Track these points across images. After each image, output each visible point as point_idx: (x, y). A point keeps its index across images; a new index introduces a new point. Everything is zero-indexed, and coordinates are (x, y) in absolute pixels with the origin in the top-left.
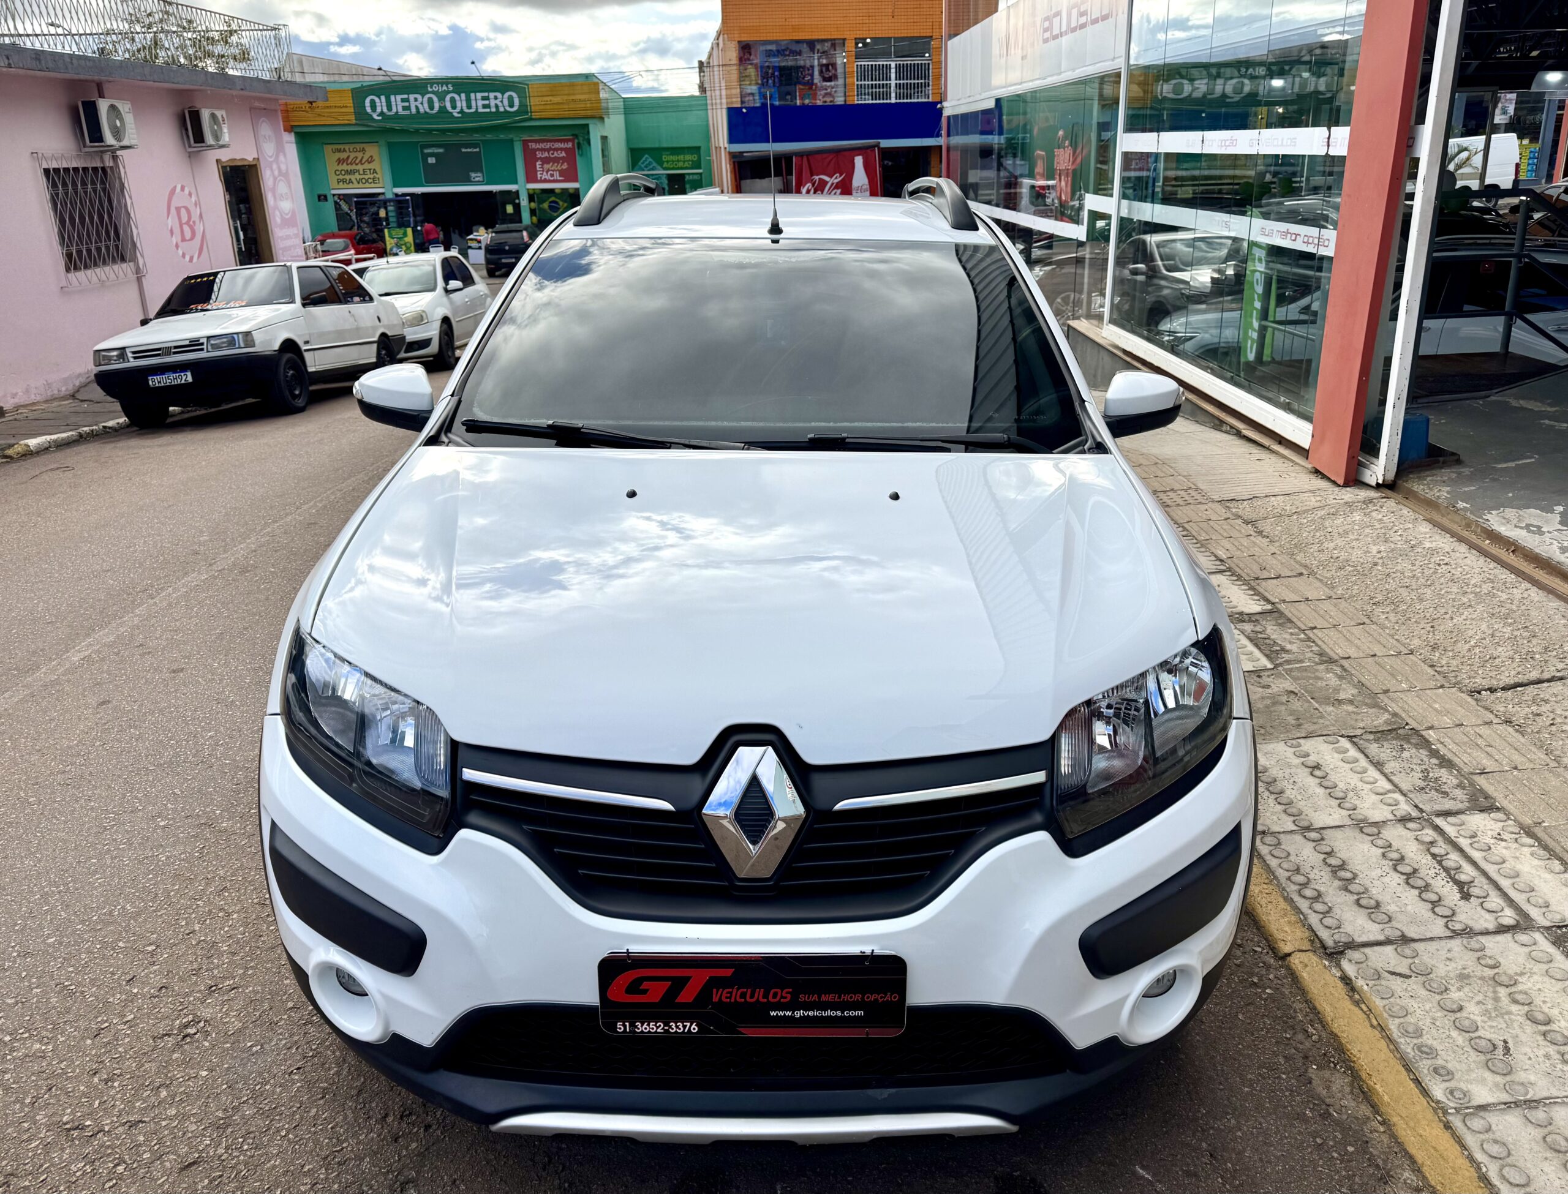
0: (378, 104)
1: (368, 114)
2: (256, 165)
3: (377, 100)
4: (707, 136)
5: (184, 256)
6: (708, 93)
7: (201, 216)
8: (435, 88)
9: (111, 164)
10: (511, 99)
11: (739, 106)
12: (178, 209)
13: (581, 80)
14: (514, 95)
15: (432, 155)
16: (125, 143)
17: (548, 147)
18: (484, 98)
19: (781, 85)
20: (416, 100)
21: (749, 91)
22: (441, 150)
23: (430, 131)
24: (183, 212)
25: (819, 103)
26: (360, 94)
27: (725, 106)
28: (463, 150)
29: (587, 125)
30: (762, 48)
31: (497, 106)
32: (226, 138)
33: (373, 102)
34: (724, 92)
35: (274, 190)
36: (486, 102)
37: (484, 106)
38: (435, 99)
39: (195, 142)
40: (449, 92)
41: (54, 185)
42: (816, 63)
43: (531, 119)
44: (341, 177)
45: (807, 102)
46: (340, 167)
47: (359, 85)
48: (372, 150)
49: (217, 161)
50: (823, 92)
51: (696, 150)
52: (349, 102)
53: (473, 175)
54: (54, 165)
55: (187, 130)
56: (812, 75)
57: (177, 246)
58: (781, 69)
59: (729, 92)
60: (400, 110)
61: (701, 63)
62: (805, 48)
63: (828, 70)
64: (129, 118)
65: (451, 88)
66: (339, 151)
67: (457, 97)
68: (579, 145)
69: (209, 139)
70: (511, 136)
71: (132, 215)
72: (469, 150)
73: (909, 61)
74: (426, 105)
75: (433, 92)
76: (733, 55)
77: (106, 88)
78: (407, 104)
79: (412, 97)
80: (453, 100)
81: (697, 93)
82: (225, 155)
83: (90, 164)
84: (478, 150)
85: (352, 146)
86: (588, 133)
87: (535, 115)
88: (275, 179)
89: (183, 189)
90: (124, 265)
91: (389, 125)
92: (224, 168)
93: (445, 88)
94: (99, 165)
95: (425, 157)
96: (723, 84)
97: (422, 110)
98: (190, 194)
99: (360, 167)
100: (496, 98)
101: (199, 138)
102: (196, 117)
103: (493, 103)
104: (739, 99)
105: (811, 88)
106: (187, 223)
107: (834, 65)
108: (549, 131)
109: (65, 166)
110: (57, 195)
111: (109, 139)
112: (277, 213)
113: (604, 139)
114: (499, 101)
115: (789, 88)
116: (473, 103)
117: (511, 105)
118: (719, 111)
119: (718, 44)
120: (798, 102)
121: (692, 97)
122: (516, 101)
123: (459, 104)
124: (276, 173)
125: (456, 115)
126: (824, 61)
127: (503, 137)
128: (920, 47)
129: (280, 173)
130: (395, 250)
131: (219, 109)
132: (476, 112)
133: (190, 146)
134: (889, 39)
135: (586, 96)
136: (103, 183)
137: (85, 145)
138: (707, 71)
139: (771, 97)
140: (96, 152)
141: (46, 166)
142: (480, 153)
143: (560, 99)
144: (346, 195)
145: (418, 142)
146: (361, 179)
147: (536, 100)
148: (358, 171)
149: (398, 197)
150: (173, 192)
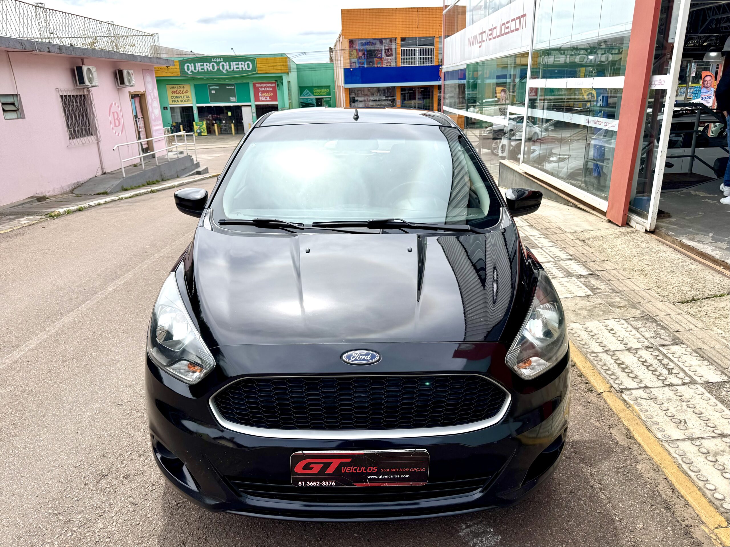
0: (190, 67)
1: (186, 71)
2: (145, 94)
3: (189, 65)
4: (334, 81)
5: (115, 133)
6: (334, 62)
7: (122, 116)
8: (215, 60)
9: (87, 94)
10: (248, 65)
11: (349, 67)
12: (113, 113)
13: (280, 57)
14: (250, 63)
15: (213, 89)
16: (93, 84)
17: (264, 86)
18: (236, 64)
19: (367, 58)
20: (207, 65)
21: (353, 61)
22: (217, 87)
23: (213, 79)
24: (115, 114)
25: (384, 66)
26: (182, 63)
27: (343, 68)
28: (227, 87)
29: (282, 76)
30: (360, 42)
31: (242, 68)
32: (133, 82)
33: (188, 67)
34: (342, 62)
35: (151, 105)
36: (238, 66)
37: (237, 68)
38: (215, 65)
39: (121, 84)
40: (221, 62)
41: (65, 103)
42: (383, 48)
43: (257, 74)
44: (174, 99)
45: (379, 65)
46: (173, 95)
47: (182, 59)
48: (187, 87)
49: (129, 92)
50: (386, 61)
51: (329, 87)
52: (177, 66)
53: (231, 98)
54: (65, 94)
55: (117, 79)
56: (381, 54)
57: (113, 129)
58: (368, 51)
59: (344, 62)
60: (200, 69)
61: (331, 49)
62: (378, 42)
63: (388, 51)
64: (95, 74)
65: (222, 60)
66: (173, 88)
67: (224, 64)
68: (278, 85)
69: (127, 83)
70: (248, 81)
71: (95, 116)
72: (230, 87)
73: (424, 47)
74: (211, 68)
75: (214, 62)
76: (346, 45)
77: (85, 61)
78: (203, 67)
79: (205, 64)
80: (223, 66)
81: (329, 62)
82: (132, 90)
83: (79, 94)
85: (178, 86)
86: (282, 80)
87: (258, 72)
88: (152, 100)
89: (115, 104)
90: (92, 137)
91: (194, 76)
92: (132, 95)
93: (219, 60)
94: (82, 94)
95: (211, 90)
96: (342, 58)
97: (209, 70)
98: (118, 107)
99: (182, 95)
100: (242, 64)
101: (122, 82)
102: (121, 73)
103: (240, 66)
104: (349, 65)
105: (381, 60)
106: (117, 119)
107: (391, 49)
108: (265, 79)
109: (69, 94)
110: (66, 107)
111: (87, 83)
112: (153, 115)
113: (289, 82)
114: (243, 66)
115: (371, 60)
116: (232, 67)
117: (249, 67)
118: (340, 70)
119: (340, 40)
120: (375, 65)
121: (327, 64)
122: (251, 66)
123: (225, 68)
124: (153, 97)
125: (224, 72)
126: (387, 48)
127: (245, 81)
128: (429, 41)
129: (154, 97)
130: (199, 131)
131: (131, 70)
132: (233, 70)
133: (118, 86)
134: (416, 38)
135: (281, 64)
136: (84, 101)
137: (77, 86)
138: (334, 52)
139: (363, 64)
140: (81, 88)
141: (61, 94)
142: (234, 88)
143: (270, 65)
144: (176, 107)
145: (208, 84)
146: (182, 100)
147: (260, 65)
148: (181, 97)
149: (199, 108)
150: (111, 106)
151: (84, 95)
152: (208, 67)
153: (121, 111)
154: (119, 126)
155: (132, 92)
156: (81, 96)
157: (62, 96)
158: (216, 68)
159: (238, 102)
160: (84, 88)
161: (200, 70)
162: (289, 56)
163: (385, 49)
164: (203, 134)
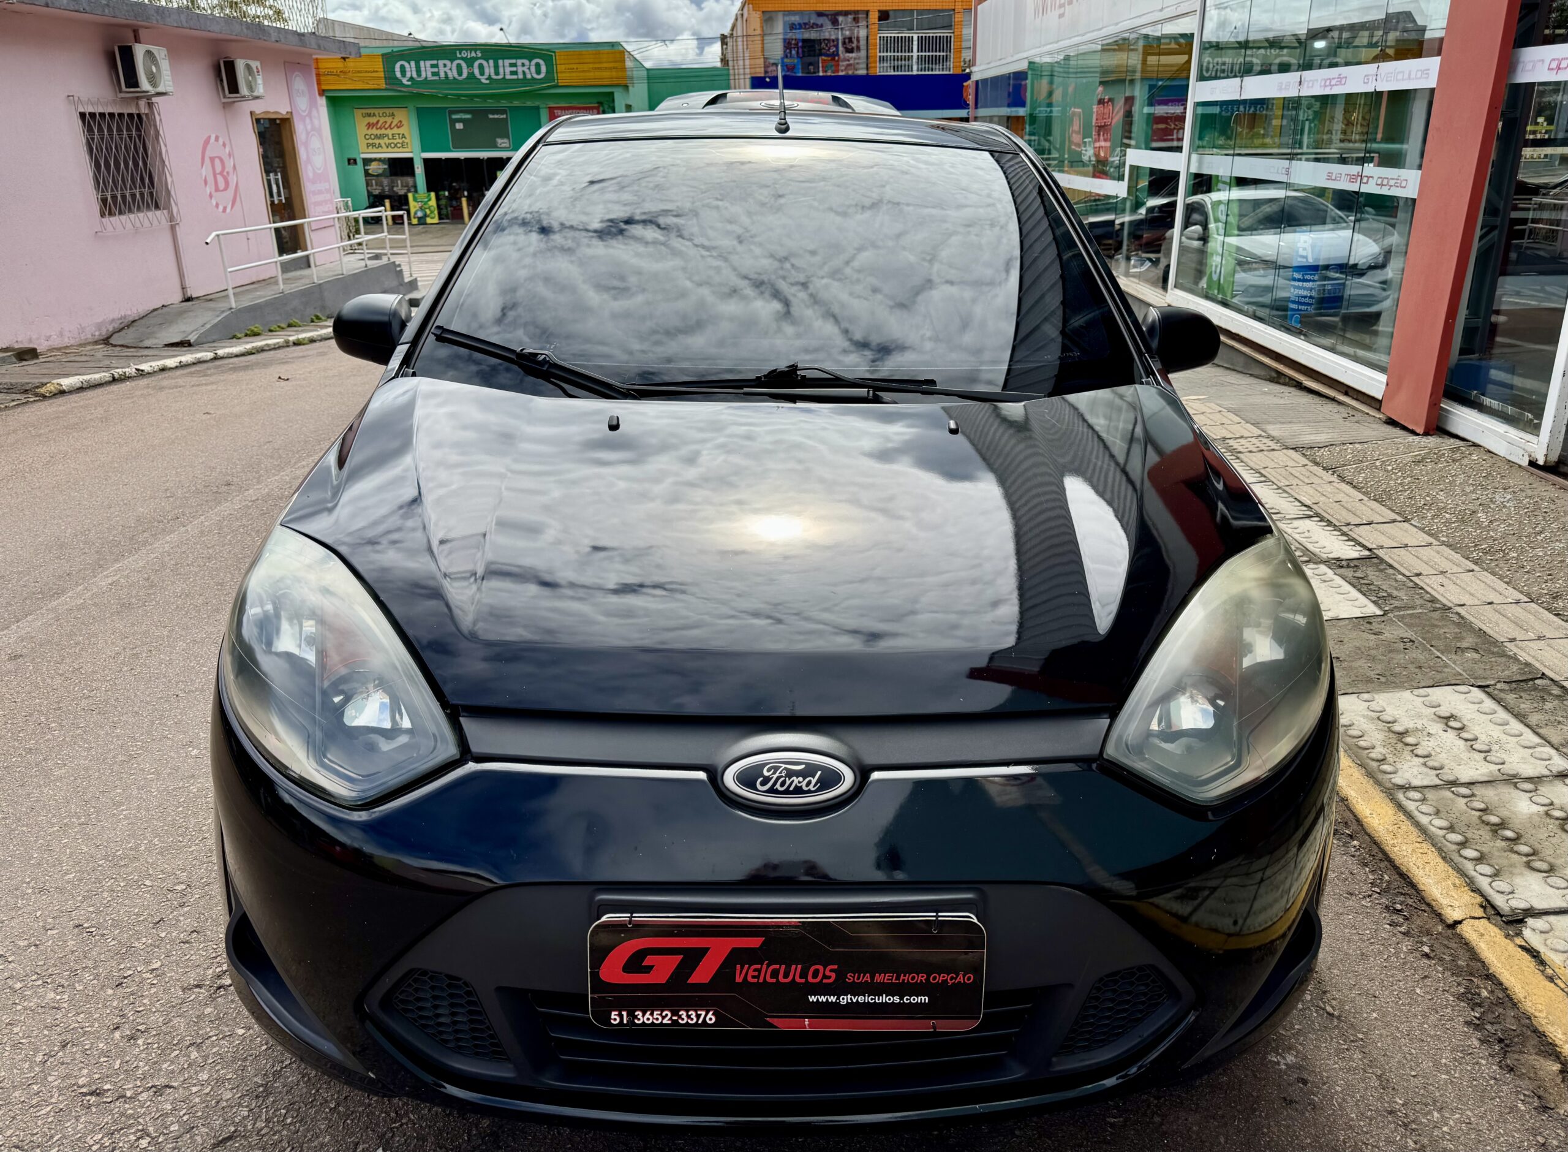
0: (408, 70)
1: (397, 79)
2: (288, 119)
3: (406, 64)
5: (217, 205)
6: (731, 65)
7: (234, 168)
8: (464, 54)
9: (147, 111)
10: (538, 65)
11: (762, 75)
12: (212, 159)
13: (607, 49)
14: (541, 62)
15: (459, 121)
16: (160, 89)
18: (511, 65)
19: (804, 56)
20: (445, 66)
21: (772, 62)
22: (469, 116)
23: (458, 97)
24: (217, 162)
25: (841, 73)
26: (390, 58)
27: (748, 77)
28: (491, 116)
29: (612, 94)
30: (787, 18)
31: (524, 73)
32: (260, 90)
33: (402, 67)
34: (747, 62)
35: (306, 145)
36: (514, 69)
37: (512, 73)
38: (464, 65)
39: (230, 93)
40: (477, 59)
41: (90, 130)
42: (840, 35)
43: (557, 86)
44: (370, 141)
45: (829, 72)
46: (370, 132)
47: (389, 50)
48: (400, 115)
49: (251, 113)
50: (845, 64)
52: (379, 66)
53: (499, 141)
54: (90, 109)
55: (222, 80)
56: (836, 47)
57: (211, 196)
58: (804, 42)
59: (753, 62)
60: (429, 75)
61: (723, 36)
62: (828, 22)
63: (851, 42)
64: (165, 65)
65: (479, 55)
66: (369, 115)
67: (484, 63)
69: (244, 90)
70: (537, 103)
71: (167, 163)
72: (496, 116)
73: (930, 33)
74: (455, 73)
75: (462, 59)
76: (757, 24)
77: (142, 33)
78: (435, 70)
79: (441, 63)
80: (481, 67)
81: (719, 65)
82: (260, 108)
83: (126, 111)
84: (504, 116)
85: (381, 111)
86: (613, 101)
87: (561, 84)
88: (308, 133)
89: (217, 139)
90: (159, 213)
91: (415, 90)
92: (258, 121)
93: (473, 54)
94: (134, 111)
95: (453, 122)
96: (747, 55)
97: (450, 76)
98: (224, 145)
99: (389, 132)
100: (523, 65)
101: (234, 88)
102: (230, 67)
103: (520, 69)
104: (763, 70)
105: (833, 60)
106: (221, 173)
107: (857, 38)
108: (575, 99)
109: (101, 110)
110: (93, 139)
111: (145, 85)
112: (310, 167)
113: (629, 107)
114: (527, 69)
115: (811, 59)
116: (501, 70)
117: (538, 72)
118: (742, 81)
119: (742, 15)
120: (821, 72)
121: (714, 69)
122: (543, 69)
123: (487, 71)
124: (309, 127)
125: (484, 81)
126: (848, 34)
127: (529, 104)
128: (943, 19)
129: (313, 128)
130: (420, 214)
131: (254, 59)
132: (504, 78)
133: (225, 97)
134: (912, 11)
135: (612, 65)
136: (138, 129)
137: (121, 91)
138: (730, 43)
139: (794, 68)
140: (132, 98)
141: (82, 110)
142: (506, 119)
143: (586, 67)
144: (375, 160)
145: (446, 108)
146: (390, 144)
147: (563, 67)
148: (387, 135)
149: (426, 161)
150: (207, 141)
151: (139, 115)
152: (448, 69)
153: (230, 155)
154: (226, 189)
155: (258, 112)
156: (131, 115)
157: (83, 115)
158: (465, 72)
159: (513, 149)
160: (138, 98)
162: (627, 47)
163: (845, 38)
164: (429, 220)
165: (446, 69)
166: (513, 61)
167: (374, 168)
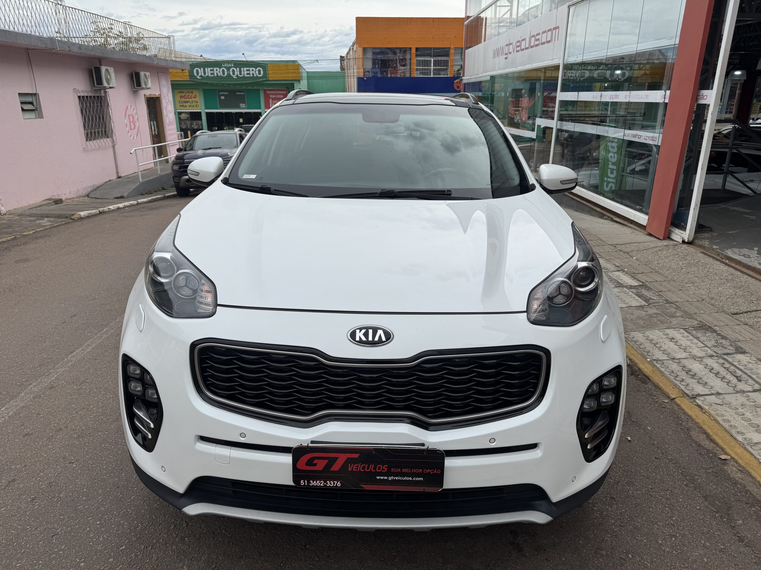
0: (200, 72)
1: (195, 76)
2: (159, 97)
3: (199, 70)
5: (131, 136)
6: (346, 71)
7: (138, 119)
8: (226, 65)
9: (104, 95)
10: (259, 71)
11: (362, 76)
12: (129, 116)
13: (290, 64)
14: (261, 69)
15: (223, 95)
16: (110, 86)
17: (275, 93)
18: (247, 70)
19: (381, 68)
20: (217, 70)
21: (367, 70)
22: (227, 93)
23: (223, 85)
24: (131, 117)
25: (399, 76)
26: (192, 67)
27: (356, 77)
28: (237, 93)
29: (293, 84)
30: (374, 50)
31: (253, 74)
32: (149, 85)
33: (197, 71)
34: (355, 71)
35: (166, 108)
36: (249, 72)
37: (248, 74)
38: (225, 70)
39: (137, 86)
40: (231, 67)
41: (82, 103)
42: (398, 58)
43: (268, 80)
44: (182, 104)
45: (393, 75)
46: (182, 100)
47: (191, 63)
48: (196, 93)
49: (145, 95)
50: (400, 71)
52: (187, 71)
53: (241, 105)
54: (82, 95)
55: (133, 81)
56: (396, 64)
57: (128, 132)
58: (382, 61)
59: (358, 70)
61: (342, 57)
62: (391, 52)
63: (402, 61)
64: (113, 75)
65: (233, 66)
66: (182, 92)
67: (235, 69)
69: (143, 85)
70: (259, 88)
71: (112, 118)
72: (239, 93)
73: (439, 58)
74: (221, 73)
75: (225, 67)
76: (360, 53)
77: (104, 62)
78: (213, 72)
79: (215, 69)
80: (233, 71)
81: (339, 70)
83: (96, 95)
84: (243, 93)
85: (187, 91)
87: (270, 79)
88: (165, 104)
89: (131, 107)
90: (108, 139)
91: (204, 81)
92: (147, 98)
93: (230, 65)
94: (99, 94)
95: (220, 96)
96: (355, 67)
97: (219, 75)
98: (134, 109)
99: (190, 100)
100: (253, 70)
101: (139, 84)
102: (137, 75)
103: (251, 73)
104: (363, 74)
105: (395, 70)
106: (133, 122)
107: (405, 59)
108: (276, 86)
109: (86, 95)
110: (83, 107)
111: (105, 84)
112: (167, 118)
114: (254, 72)
115: (385, 69)
116: (243, 73)
117: (260, 74)
118: (352, 78)
119: (353, 49)
120: (389, 76)
121: (338, 72)
122: (262, 72)
123: (236, 73)
124: (167, 100)
125: (235, 77)
126: (401, 58)
127: (255, 88)
128: (445, 52)
129: (169, 101)
131: (147, 72)
132: (244, 76)
133: (134, 88)
134: (431, 48)
135: (293, 71)
136: (101, 103)
137: (94, 86)
138: (346, 60)
139: (377, 73)
140: (98, 89)
141: (79, 95)
142: (244, 95)
143: (281, 72)
144: (184, 112)
145: (217, 89)
146: (191, 105)
147: (271, 72)
148: (189, 102)
149: (207, 114)
150: (127, 108)
151: (101, 96)
152: (218, 72)
153: (136, 114)
154: (134, 129)
155: (147, 94)
156: (98, 97)
157: (79, 97)
158: (226, 73)
159: (248, 109)
160: (101, 89)
161: (210, 75)
162: (300, 63)
163: (400, 59)
165: (217, 72)
166: (248, 68)
167: (183, 116)
